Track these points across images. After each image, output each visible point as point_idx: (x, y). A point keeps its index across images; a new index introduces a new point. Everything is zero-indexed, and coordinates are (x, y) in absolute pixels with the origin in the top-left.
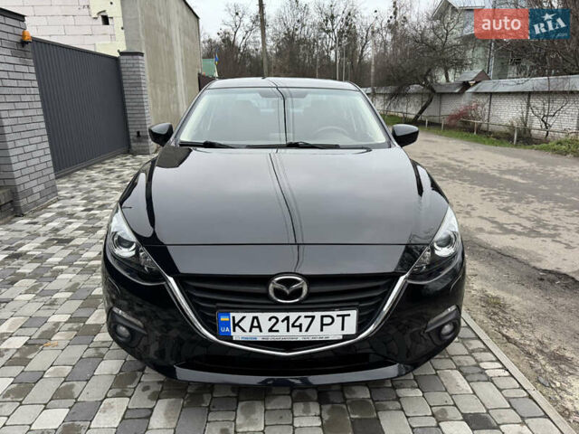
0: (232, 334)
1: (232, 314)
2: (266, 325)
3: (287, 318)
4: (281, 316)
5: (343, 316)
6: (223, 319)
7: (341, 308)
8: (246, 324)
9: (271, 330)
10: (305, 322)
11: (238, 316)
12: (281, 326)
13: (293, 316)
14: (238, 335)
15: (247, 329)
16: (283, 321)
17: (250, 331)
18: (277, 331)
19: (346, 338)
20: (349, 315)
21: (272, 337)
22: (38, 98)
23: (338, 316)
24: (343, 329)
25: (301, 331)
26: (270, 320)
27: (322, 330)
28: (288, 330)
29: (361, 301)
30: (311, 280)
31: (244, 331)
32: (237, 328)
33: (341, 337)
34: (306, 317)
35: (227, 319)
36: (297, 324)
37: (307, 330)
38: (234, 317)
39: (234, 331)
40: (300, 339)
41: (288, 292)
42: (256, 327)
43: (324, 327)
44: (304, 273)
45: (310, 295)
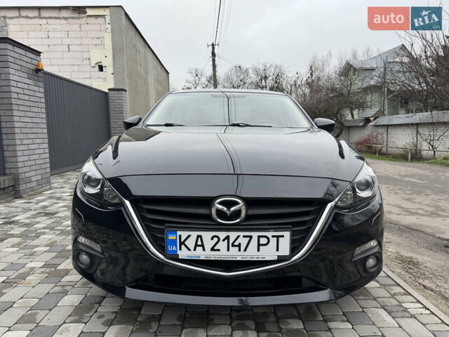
0: (179, 252)
1: (179, 233)
2: (209, 244)
3: (228, 238)
4: (222, 235)
5: (278, 237)
6: (171, 237)
7: (276, 230)
8: (191, 243)
9: (213, 249)
10: (244, 242)
11: (184, 234)
12: (222, 246)
13: (233, 235)
14: (183, 254)
15: (192, 247)
16: (224, 240)
17: (195, 250)
18: (219, 250)
19: (281, 259)
20: (283, 236)
21: (213, 256)
22: (44, 110)
23: (273, 236)
24: (277, 250)
25: (240, 250)
26: (212, 239)
27: (258, 250)
28: (228, 250)
29: (294, 224)
30: (249, 202)
31: (189, 250)
32: (183, 246)
33: (276, 258)
34: (244, 236)
35: (175, 238)
36: (236, 243)
37: (245, 250)
38: (180, 236)
39: (180, 249)
40: (239, 259)
41: (228, 213)
42: (199, 246)
43: (261, 247)
44: (243, 196)
45: (248, 217)
